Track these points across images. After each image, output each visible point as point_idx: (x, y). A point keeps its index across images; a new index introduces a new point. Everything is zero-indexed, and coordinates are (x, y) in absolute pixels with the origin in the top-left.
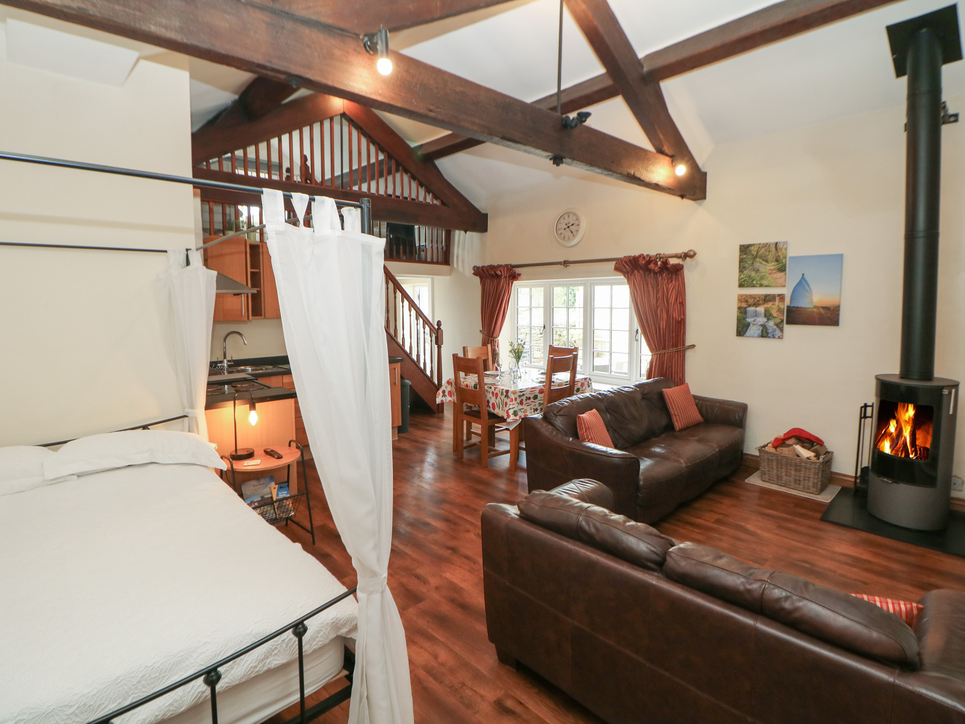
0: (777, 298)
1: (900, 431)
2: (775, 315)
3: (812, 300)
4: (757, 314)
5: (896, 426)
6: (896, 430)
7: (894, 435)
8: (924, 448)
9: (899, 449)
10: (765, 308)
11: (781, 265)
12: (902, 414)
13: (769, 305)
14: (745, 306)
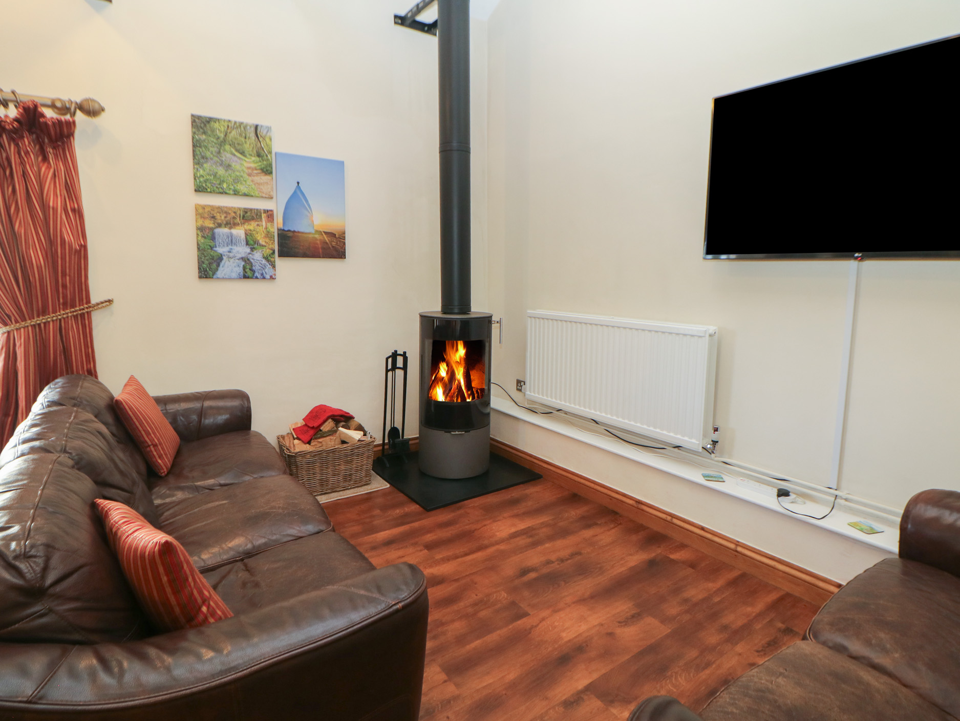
0: (263, 215)
1: (452, 374)
2: (262, 242)
3: (313, 221)
4: (234, 241)
5: (447, 369)
6: (447, 373)
7: (446, 379)
8: (480, 389)
9: (454, 394)
10: (246, 230)
11: (265, 163)
12: (451, 354)
13: (252, 226)
14: (212, 225)
